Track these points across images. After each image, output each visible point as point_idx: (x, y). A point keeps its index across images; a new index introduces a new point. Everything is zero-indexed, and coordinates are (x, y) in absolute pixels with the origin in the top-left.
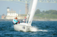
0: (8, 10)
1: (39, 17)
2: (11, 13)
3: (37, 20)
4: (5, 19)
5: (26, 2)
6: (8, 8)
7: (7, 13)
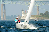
0: (23, 12)
1: (48, 17)
2: (24, 14)
3: (46, 20)
4: (20, 19)
5: (37, 5)
6: (23, 10)
7: (22, 14)
